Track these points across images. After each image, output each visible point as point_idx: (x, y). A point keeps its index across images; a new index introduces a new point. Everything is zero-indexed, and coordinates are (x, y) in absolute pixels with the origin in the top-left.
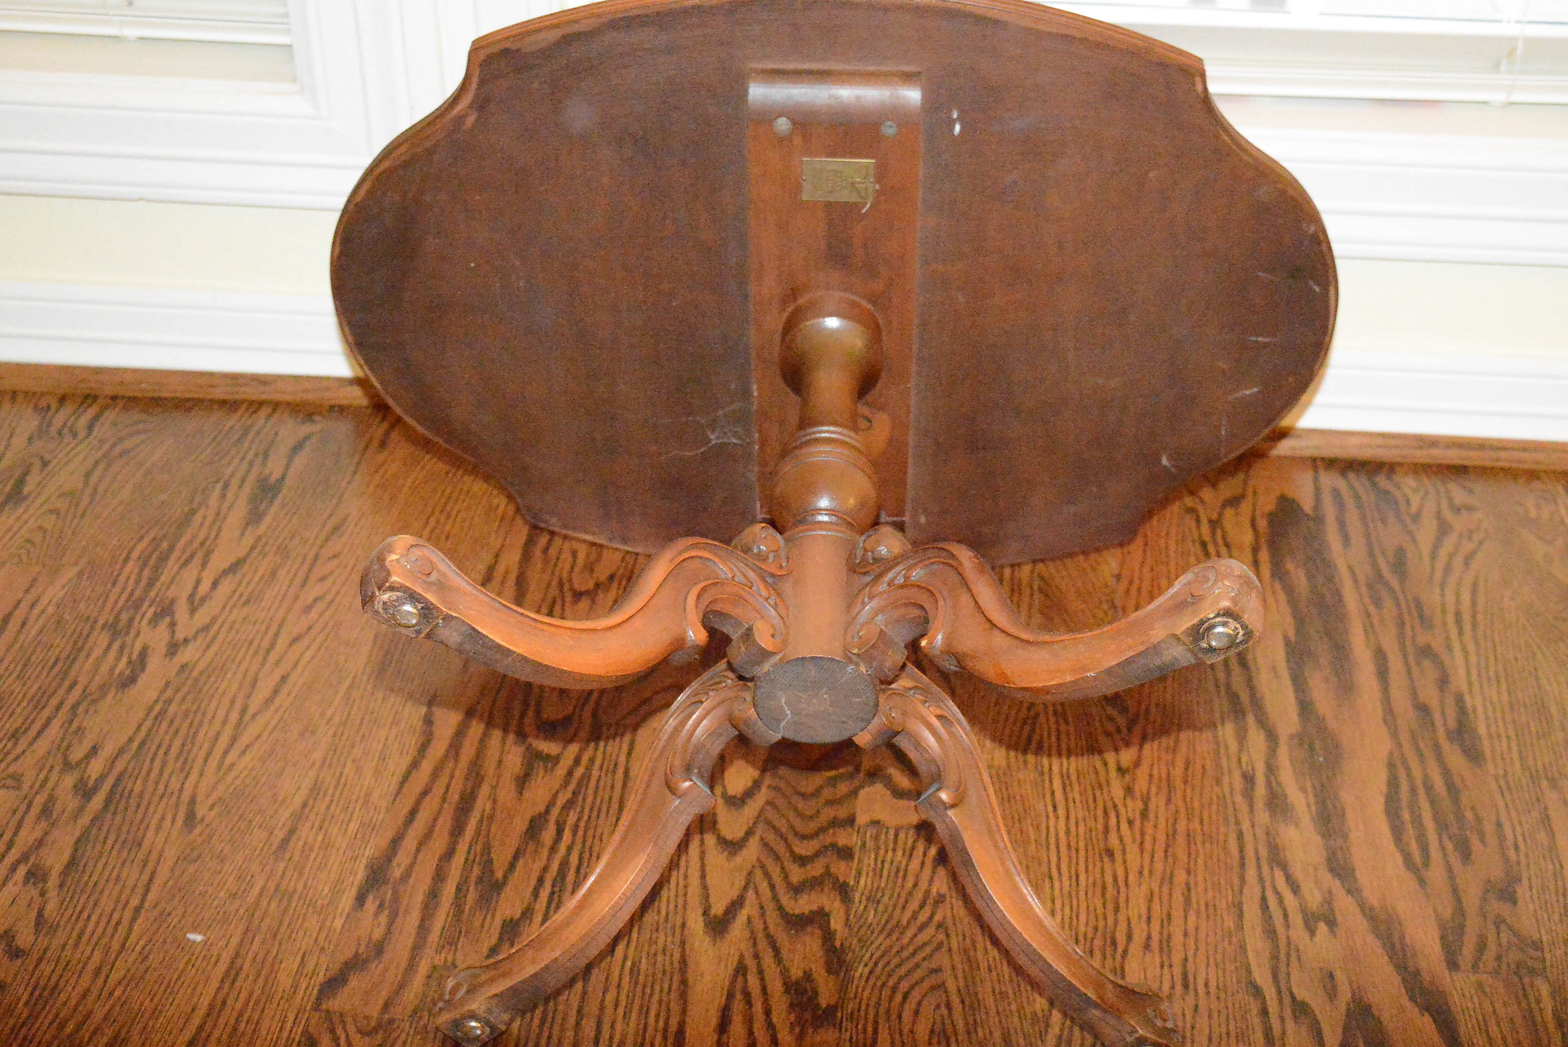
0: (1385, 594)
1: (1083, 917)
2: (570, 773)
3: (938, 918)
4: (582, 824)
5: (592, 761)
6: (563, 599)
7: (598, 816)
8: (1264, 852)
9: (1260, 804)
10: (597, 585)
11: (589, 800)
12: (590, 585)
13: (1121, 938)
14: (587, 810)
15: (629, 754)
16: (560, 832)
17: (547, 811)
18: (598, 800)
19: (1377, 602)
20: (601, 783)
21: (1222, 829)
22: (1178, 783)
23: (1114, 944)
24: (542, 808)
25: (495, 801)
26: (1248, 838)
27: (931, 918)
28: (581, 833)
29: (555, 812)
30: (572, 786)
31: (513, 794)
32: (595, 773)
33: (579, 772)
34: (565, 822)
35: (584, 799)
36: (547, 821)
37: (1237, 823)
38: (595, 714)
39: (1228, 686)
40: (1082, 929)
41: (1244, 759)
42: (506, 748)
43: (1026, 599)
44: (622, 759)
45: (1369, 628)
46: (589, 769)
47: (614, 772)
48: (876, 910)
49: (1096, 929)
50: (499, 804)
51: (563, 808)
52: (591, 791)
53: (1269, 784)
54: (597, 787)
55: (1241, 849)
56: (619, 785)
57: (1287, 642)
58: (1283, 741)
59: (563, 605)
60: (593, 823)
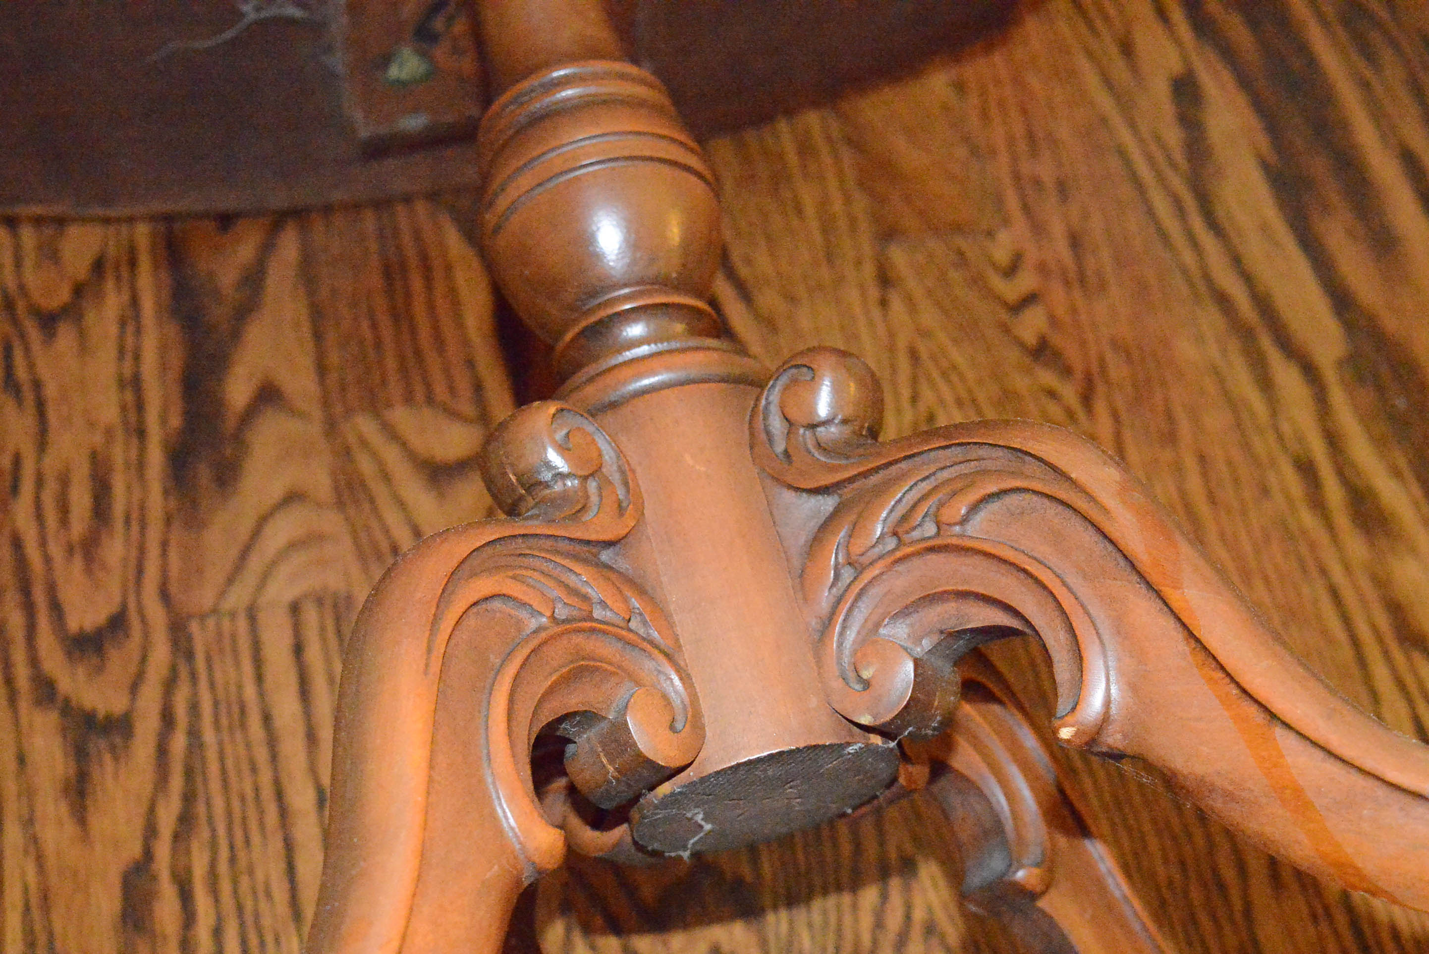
0: (1375, 36)
1: (1153, 843)
2: (162, 751)
3: (919, 915)
4: (223, 867)
5: (194, 708)
6: (23, 336)
7: (247, 841)
8: (1383, 621)
9: (1342, 520)
10: (78, 290)
11: (219, 804)
12: (64, 295)
13: (1229, 874)
14: (221, 831)
15: (259, 678)
16: (186, 896)
17: (148, 854)
18: (236, 804)
19: (1369, 55)
20: (230, 763)
21: (1306, 590)
22: (1203, 508)
23: (1222, 887)
24: (135, 849)
25: (40, 860)
26: (1349, 595)
27: (908, 917)
28: (225, 887)
29: (163, 850)
30: (177, 783)
31: (70, 828)
32: (209, 736)
33: (179, 742)
34: (189, 870)
35: (208, 804)
36: (154, 878)
37: (1324, 572)
38: (165, 595)
39: (1207, 277)
40: (1161, 870)
41: (1286, 428)
42: (24, 720)
43: (827, 159)
44: (250, 691)
45: (1378, 114)
46: (194, 733)
47: (243, 726)
48: (810, 925)
49: (1182, 863)
50: (51, 861)
51: (176, 837)
52: (215, 785)
53: (1340, 472)
54: (224, 771)
55: (1347, 621)
56: (262, 754)
57: (1265, 166)
58: (1330, 376)
59: (27, 350)
60: (242, 862)
